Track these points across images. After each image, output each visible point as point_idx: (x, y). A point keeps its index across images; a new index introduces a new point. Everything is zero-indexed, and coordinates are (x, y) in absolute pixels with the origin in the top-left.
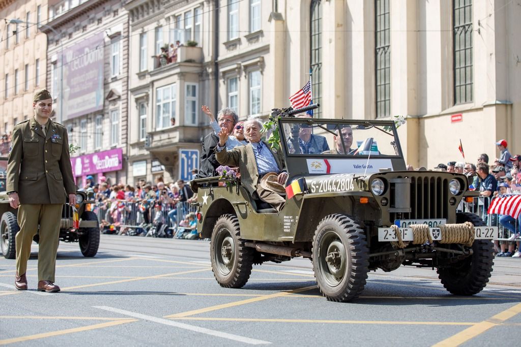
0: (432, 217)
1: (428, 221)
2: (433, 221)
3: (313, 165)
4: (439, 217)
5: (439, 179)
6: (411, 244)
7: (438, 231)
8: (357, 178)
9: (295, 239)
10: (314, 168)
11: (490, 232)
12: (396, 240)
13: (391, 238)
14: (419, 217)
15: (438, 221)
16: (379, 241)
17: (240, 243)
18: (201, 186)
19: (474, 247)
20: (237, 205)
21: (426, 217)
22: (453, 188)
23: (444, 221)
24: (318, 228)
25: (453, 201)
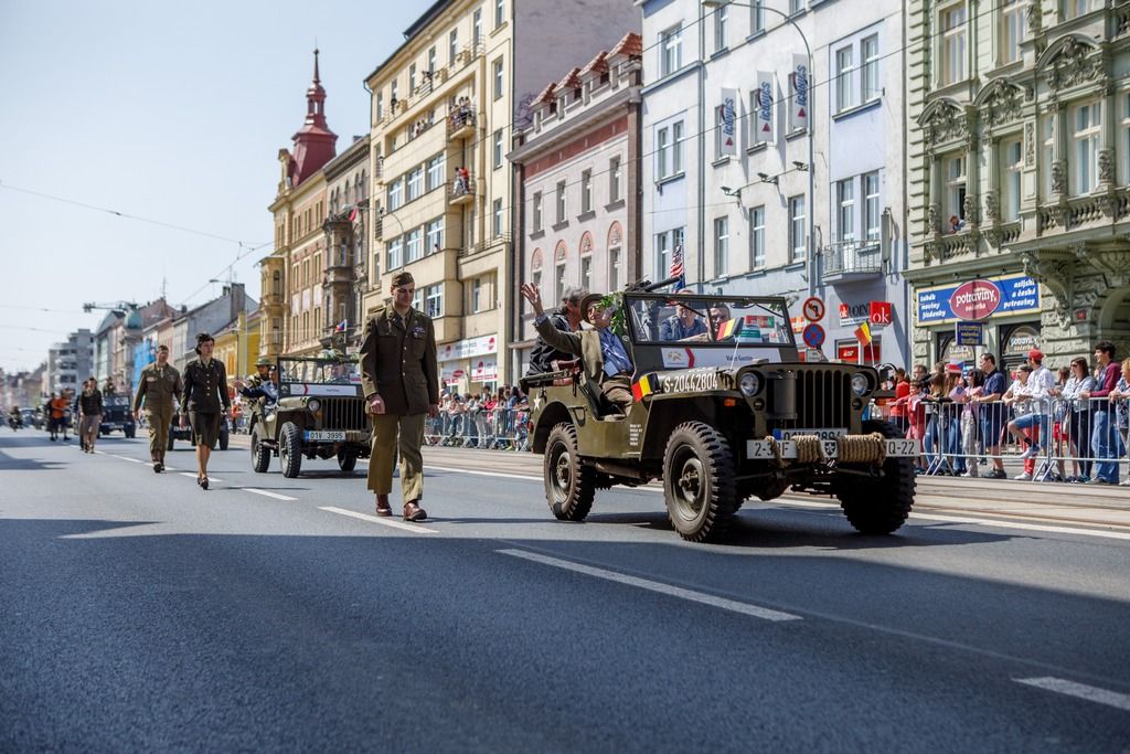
0: (828, 425)
1: (821, 431)
2: (828, 431)
3: (670, 356)
4: (837, 425)
5: (838, 373)
6: (793, 462)
7: (833, 444)
8: (721, 372)
9: (643, 454)
10: (671, 360)
11: (909, 446)
12: (772, 457)
13: (766, 454)
14: (809, 426)
15: (836, 431)
16: (749, 457)
17: (578, 459)
18: (533, 386)
19: (884, 468)
20: (574, 409)
21: (819, 426)
22: (858, 386)
23: (843, 431)
24: (671, 439)
25: (857, 404)
